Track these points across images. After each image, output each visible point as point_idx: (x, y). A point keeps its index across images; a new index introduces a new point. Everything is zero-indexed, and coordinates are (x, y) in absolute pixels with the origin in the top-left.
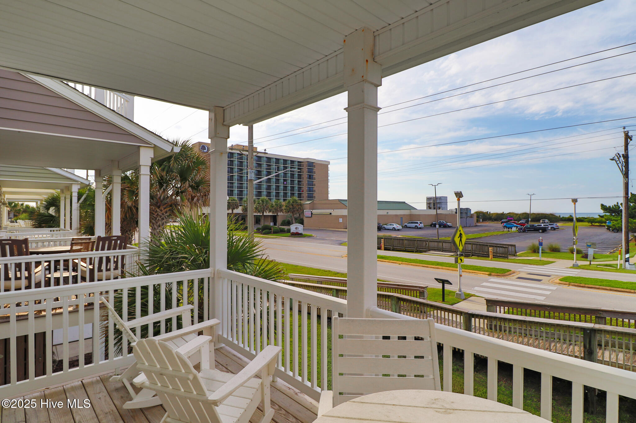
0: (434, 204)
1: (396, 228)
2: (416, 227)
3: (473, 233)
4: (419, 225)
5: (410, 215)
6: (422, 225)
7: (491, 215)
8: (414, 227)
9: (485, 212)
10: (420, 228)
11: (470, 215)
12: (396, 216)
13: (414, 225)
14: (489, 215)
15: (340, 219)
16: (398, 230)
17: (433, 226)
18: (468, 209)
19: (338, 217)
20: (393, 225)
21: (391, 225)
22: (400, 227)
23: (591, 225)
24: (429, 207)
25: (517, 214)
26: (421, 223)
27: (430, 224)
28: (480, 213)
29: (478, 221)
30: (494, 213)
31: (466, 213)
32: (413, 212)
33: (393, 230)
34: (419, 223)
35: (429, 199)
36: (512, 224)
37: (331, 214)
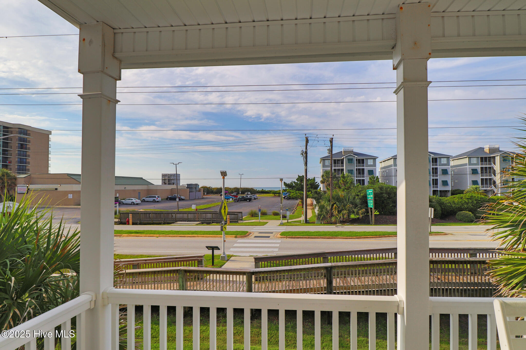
0: (169, 180)
1: (135, 203)
2: (154, 201)
3: (203, 204)
4: (157, 199)
5: (148, 190)
6: (159, 199)
7: (213, 189)
8: (152, 200)
9: (208, 187)
10: (158, 202)
11: (198, 190)
12: (134, 191)
13: (151, 199)
14: (211, 189)
15: (69, 195)
16: (137, 204)
17: (168, 199)
18: (197, 185)
19: (67, 193)
20: (132, 200)
21: (129, 200)
22: (139, 201)
23: (274, 195)
24: (164, 182)
25: (230, 189)
26: (158, 197)
27: (166, 198)
28: (205, 188)
29: (204, 194)
30: (215, 188)
31: (196, 188)
32: (151, 187)
33: (131, 204)
34: (157, 197)
35: (164, 176)
36: (229, 196)
37: (56, 189)
